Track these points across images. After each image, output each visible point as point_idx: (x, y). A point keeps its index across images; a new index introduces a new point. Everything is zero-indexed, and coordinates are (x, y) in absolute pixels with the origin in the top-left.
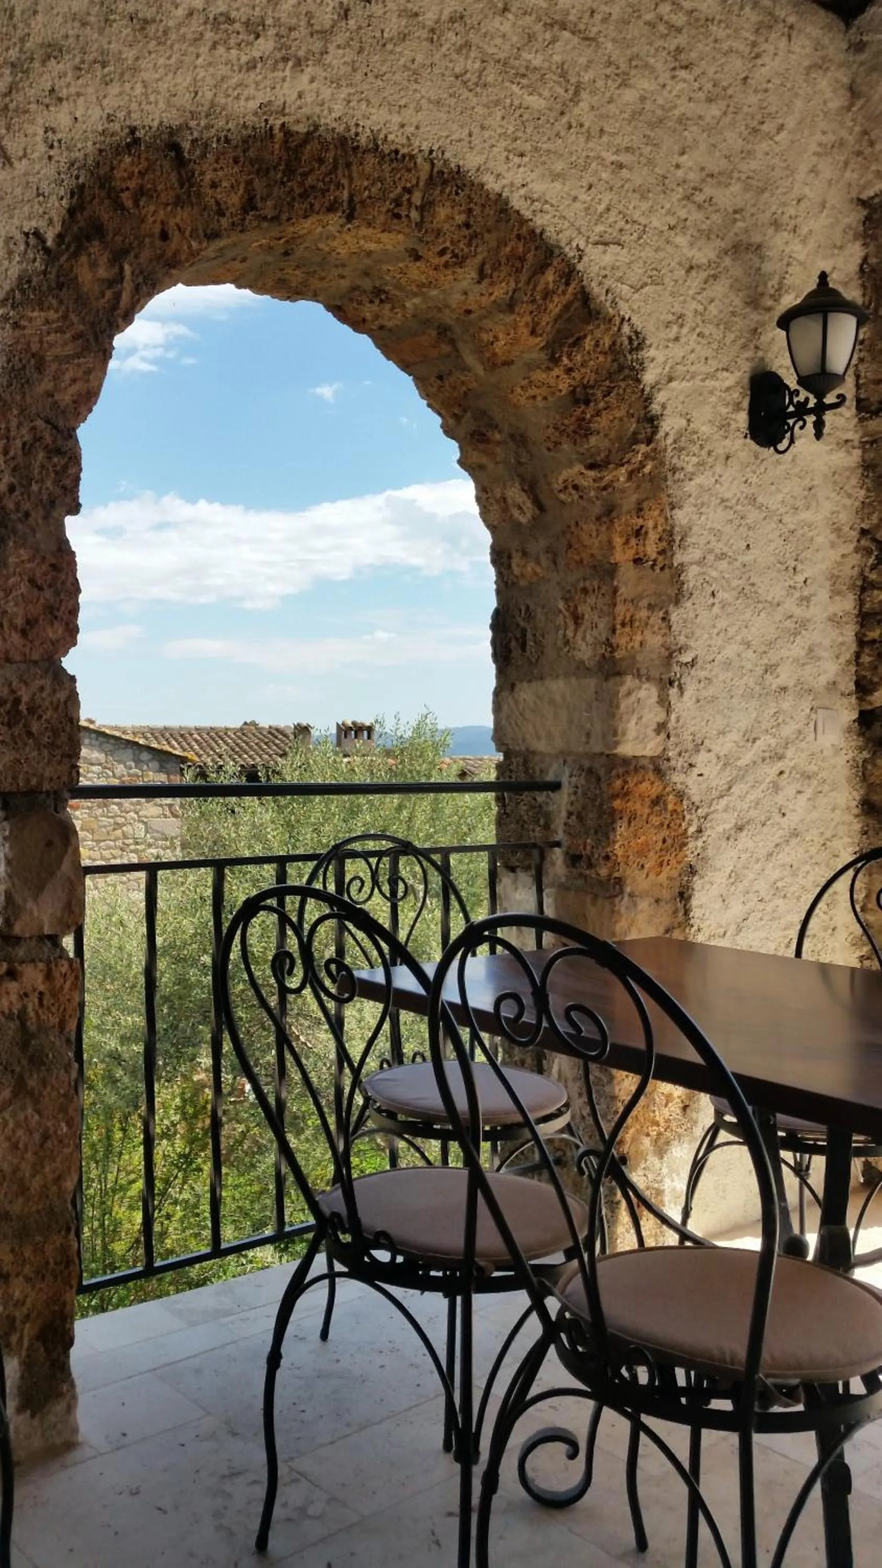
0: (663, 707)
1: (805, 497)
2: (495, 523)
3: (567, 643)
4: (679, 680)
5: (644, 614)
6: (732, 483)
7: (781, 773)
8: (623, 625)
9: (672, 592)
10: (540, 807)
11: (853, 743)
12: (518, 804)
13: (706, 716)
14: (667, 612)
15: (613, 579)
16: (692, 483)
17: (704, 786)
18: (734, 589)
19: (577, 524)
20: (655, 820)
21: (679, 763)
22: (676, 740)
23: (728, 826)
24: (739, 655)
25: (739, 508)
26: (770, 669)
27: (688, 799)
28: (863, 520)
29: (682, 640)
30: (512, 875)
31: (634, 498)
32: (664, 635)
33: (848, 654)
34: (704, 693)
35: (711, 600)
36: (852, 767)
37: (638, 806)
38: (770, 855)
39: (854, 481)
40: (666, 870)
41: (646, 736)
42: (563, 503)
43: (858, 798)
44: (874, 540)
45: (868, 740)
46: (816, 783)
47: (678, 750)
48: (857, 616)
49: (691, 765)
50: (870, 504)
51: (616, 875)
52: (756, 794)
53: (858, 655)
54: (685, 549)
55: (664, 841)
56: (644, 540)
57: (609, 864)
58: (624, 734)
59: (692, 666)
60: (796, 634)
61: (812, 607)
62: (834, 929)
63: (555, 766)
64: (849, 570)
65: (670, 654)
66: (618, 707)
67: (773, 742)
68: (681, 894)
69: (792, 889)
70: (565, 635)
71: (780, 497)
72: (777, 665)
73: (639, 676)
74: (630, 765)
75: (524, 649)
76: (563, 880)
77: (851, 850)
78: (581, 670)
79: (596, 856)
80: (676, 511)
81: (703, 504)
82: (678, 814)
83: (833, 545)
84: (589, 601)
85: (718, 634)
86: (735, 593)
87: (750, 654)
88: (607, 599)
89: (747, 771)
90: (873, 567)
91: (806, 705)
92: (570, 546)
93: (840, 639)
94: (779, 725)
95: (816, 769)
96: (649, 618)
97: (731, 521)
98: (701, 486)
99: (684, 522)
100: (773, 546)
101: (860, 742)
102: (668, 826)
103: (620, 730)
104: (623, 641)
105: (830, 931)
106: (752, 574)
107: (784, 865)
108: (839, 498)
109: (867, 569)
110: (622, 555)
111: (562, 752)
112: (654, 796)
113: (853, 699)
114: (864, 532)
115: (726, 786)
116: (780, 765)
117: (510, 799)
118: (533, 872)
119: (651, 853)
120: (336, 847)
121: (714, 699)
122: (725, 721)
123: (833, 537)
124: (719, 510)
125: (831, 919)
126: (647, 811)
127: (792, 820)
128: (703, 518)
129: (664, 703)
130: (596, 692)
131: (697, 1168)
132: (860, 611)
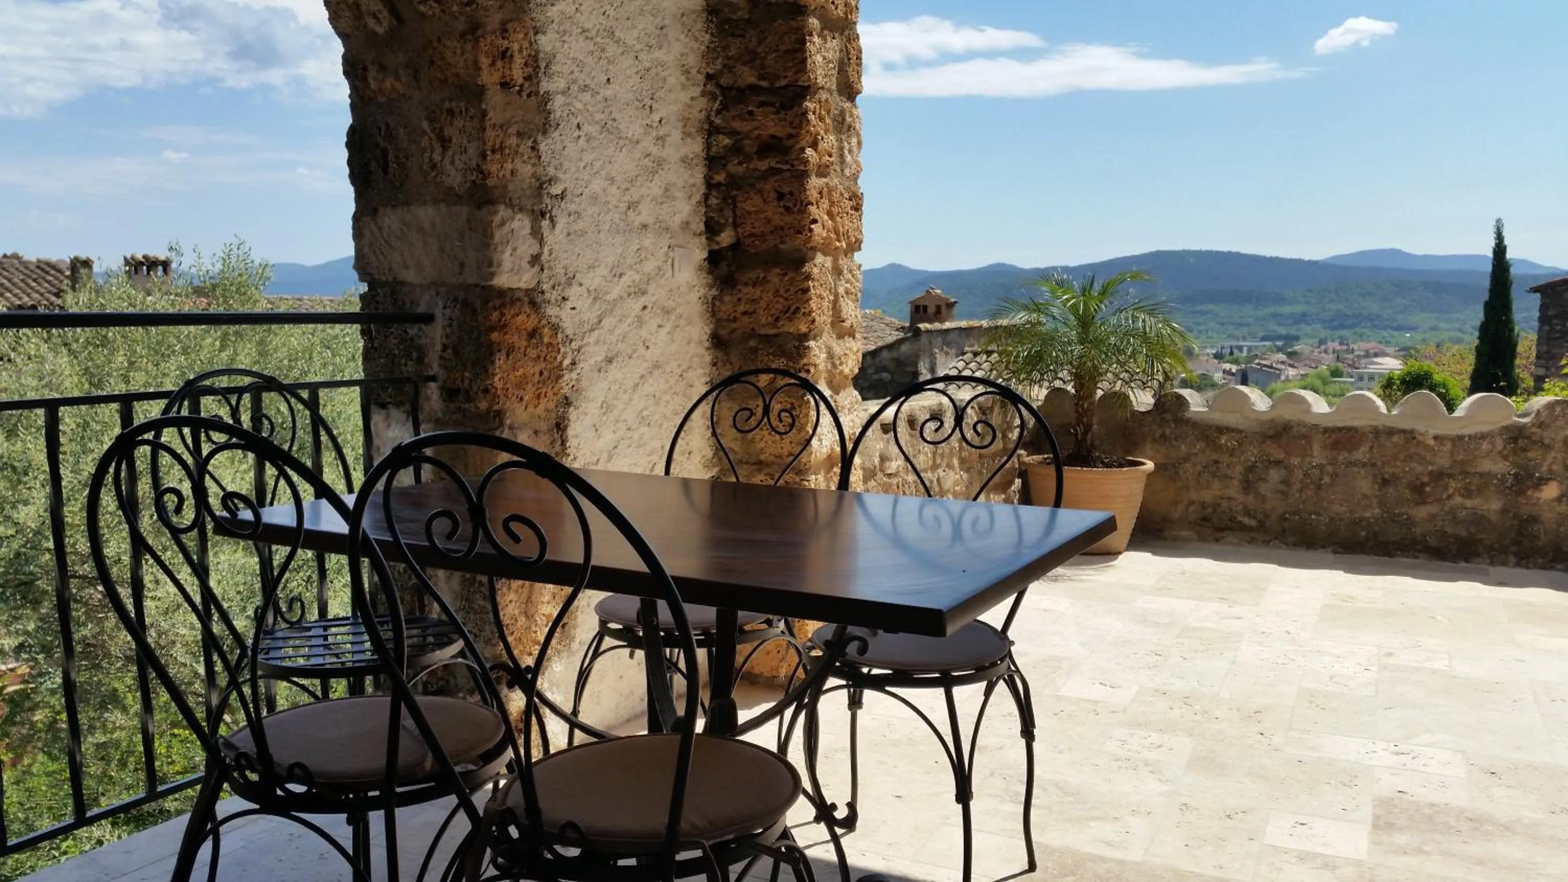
0: (536, 238)
1: (658, 36)
2: (347, 31)
3: (434, 166)
4: (550, 211)
5: (513, 141)
6: (591, 13)
7: (645, 308)
8: (494, 151)
9: (539, 120)
10: (412, 340)
11: (704, 281)
12: (387, 337)
13: (577, 250)
14: (535, 141)
15: (480, 102)
16: (554, 8)
17: (577, 319)
18: (597, 123)
19: (439, 39)
20: (533, 353)
21: (553, 296)
22: (551, 273)
23: (599, 359)
24: (604, 190)
25: (599, 39)
26: (632, 206)
27: (562, 332)
28: (708, 64)
29: (551, 171)
30: (384, 412)
31: (498, 17)
32: (534, 165)
33: (698, 197)
34: (575, 227)
35: (577, 133)
36: (703, 303)
37: (516, 338)
38: (637, 385)
39: (700, 25)
40: (543, 401)
41: (520, 268)
42: (423, 16)
43: (709, 332)
44: (718, 85)
45: (716, 278)
46: (673, 318)
47: (551, 283)
48: (706, 159)
49: (564, 298)
50: (714, 49)
51: (496, 407)
52: (623, 328)
53: (706, 197)
54: (550, 77)
55: (541, 373)
56: (510, 63)
57: (489, 397)
58: (499, 265)
59: (562, 199)
60: (654, 173)
61: (666, 147)
62: (689, 454)
63: (426, 297)
64: (697, 115)
65: (541, 185)
66: (492, 236)
67: (637, 277)
68: (558, 425)
69: (656, 417)
70: (431, 160)
71: (635, 33)
72: (638, 202)
73: (512, 206)
74: (507, 297)
75: (385, 170)
76: (440, 415)
77: (704, 379)
78: (450, 197)
79: (475, 389)
80: (540, 36)
81: (565, 31)
82: (553, 347)
83: (683, 87)
84: (456, 123)
85: (584, 168)
86: (598, 127)
87: (613, 190)
88: (476, 123)
89: (615, 305)
90: (718, 112)
91: (664, 242)
92: (432, 62)
93: (692, 181)
94: (641, 261)
95: (673, 304)
96: (518, 146)
97: (592, 52)
98: (562, 13)
99: (548, 48)
100: (631, 83)
101: (710, 279)
102: (545, 359)
103: (495, 261)
104: (494, 168)
105: (687, 455)
106: (613, 108)
107: (647, 396)
108: (687, 40)
109: (713, 114)
110: (489, 77)
111: (434, 283)
112: (530, 329)
113: (703, 238)
114: (709, 77)
115: (596, 320)
116: (643, 300)
117: (378, 332)
118: (408, 407)
119: (530, 385)
120: (189, 383)
121: (583, 233)
122: (594, 256)
123: (683, 78)
124: (581, 39)
125: (688, 444)
126: (524, 343)
127: (654, 353)
128: (566, 46)
129: (536, 233)
130: (469, 221)
131: (583, 676)
132: (708, 154)
